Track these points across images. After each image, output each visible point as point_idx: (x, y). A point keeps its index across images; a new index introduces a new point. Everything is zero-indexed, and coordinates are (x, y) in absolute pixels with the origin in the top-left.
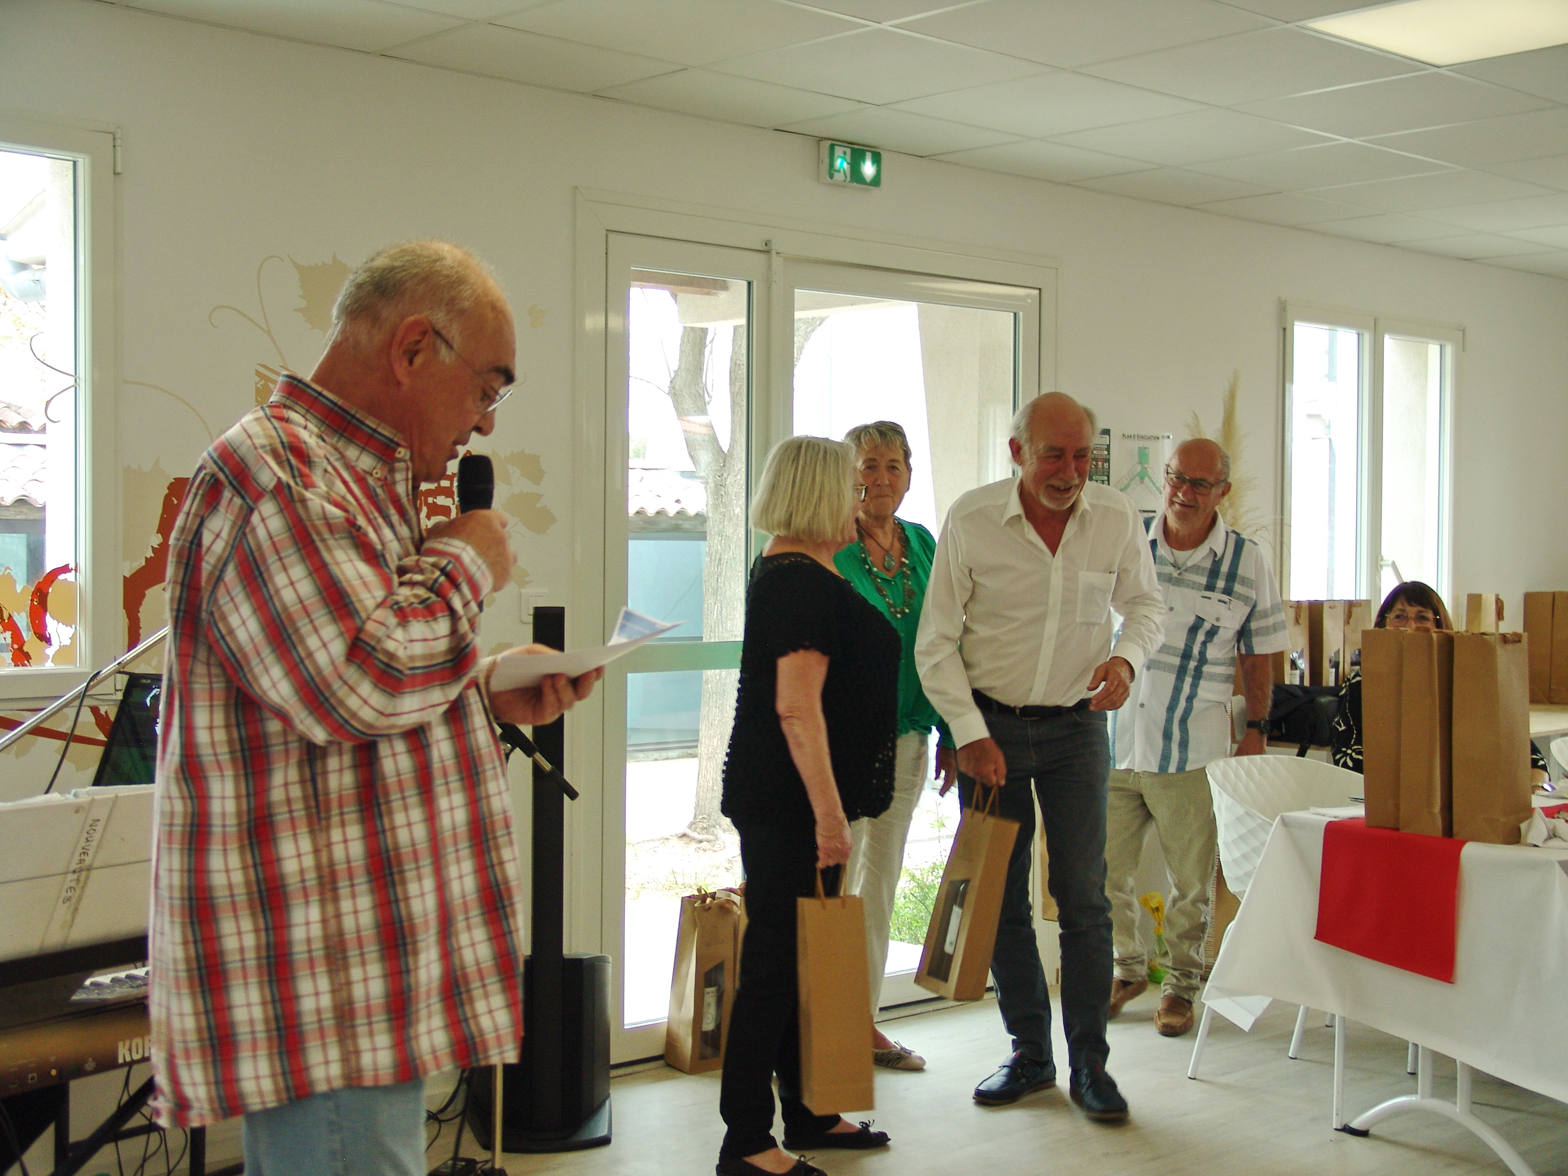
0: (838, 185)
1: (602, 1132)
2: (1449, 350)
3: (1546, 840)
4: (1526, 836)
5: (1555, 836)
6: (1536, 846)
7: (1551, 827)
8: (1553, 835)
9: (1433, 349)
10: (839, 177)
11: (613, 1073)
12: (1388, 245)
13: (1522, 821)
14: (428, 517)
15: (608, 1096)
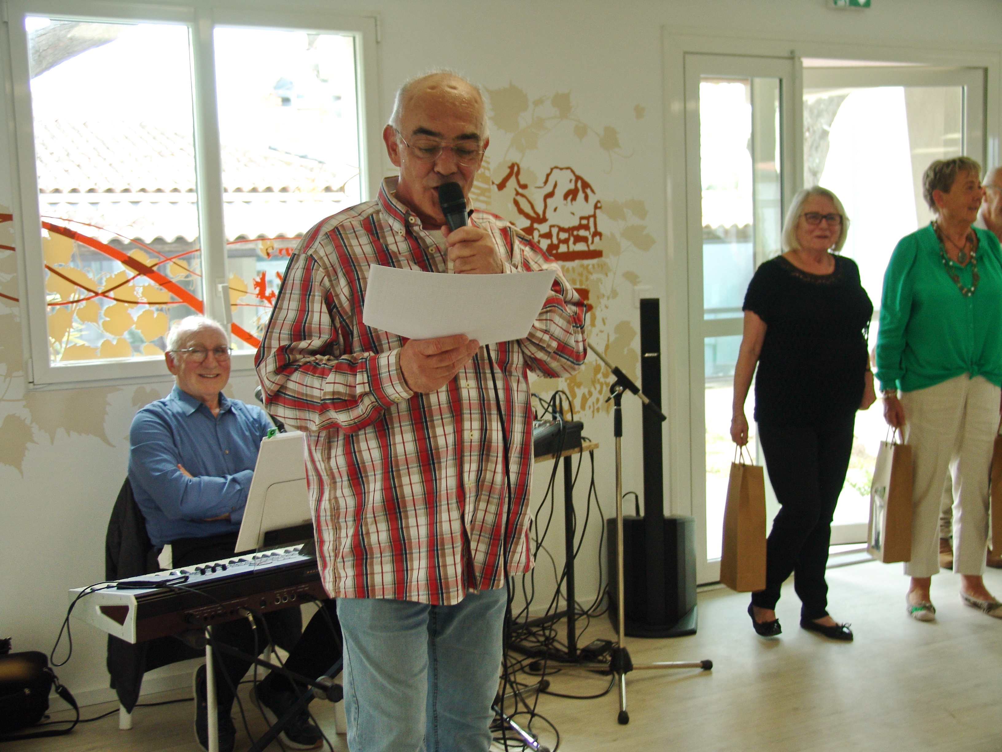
0: (842, 9)
1: (692, 626)
10: (841, 3)
11: (699, 590)
14: (575, 243)
15: (695, 604)
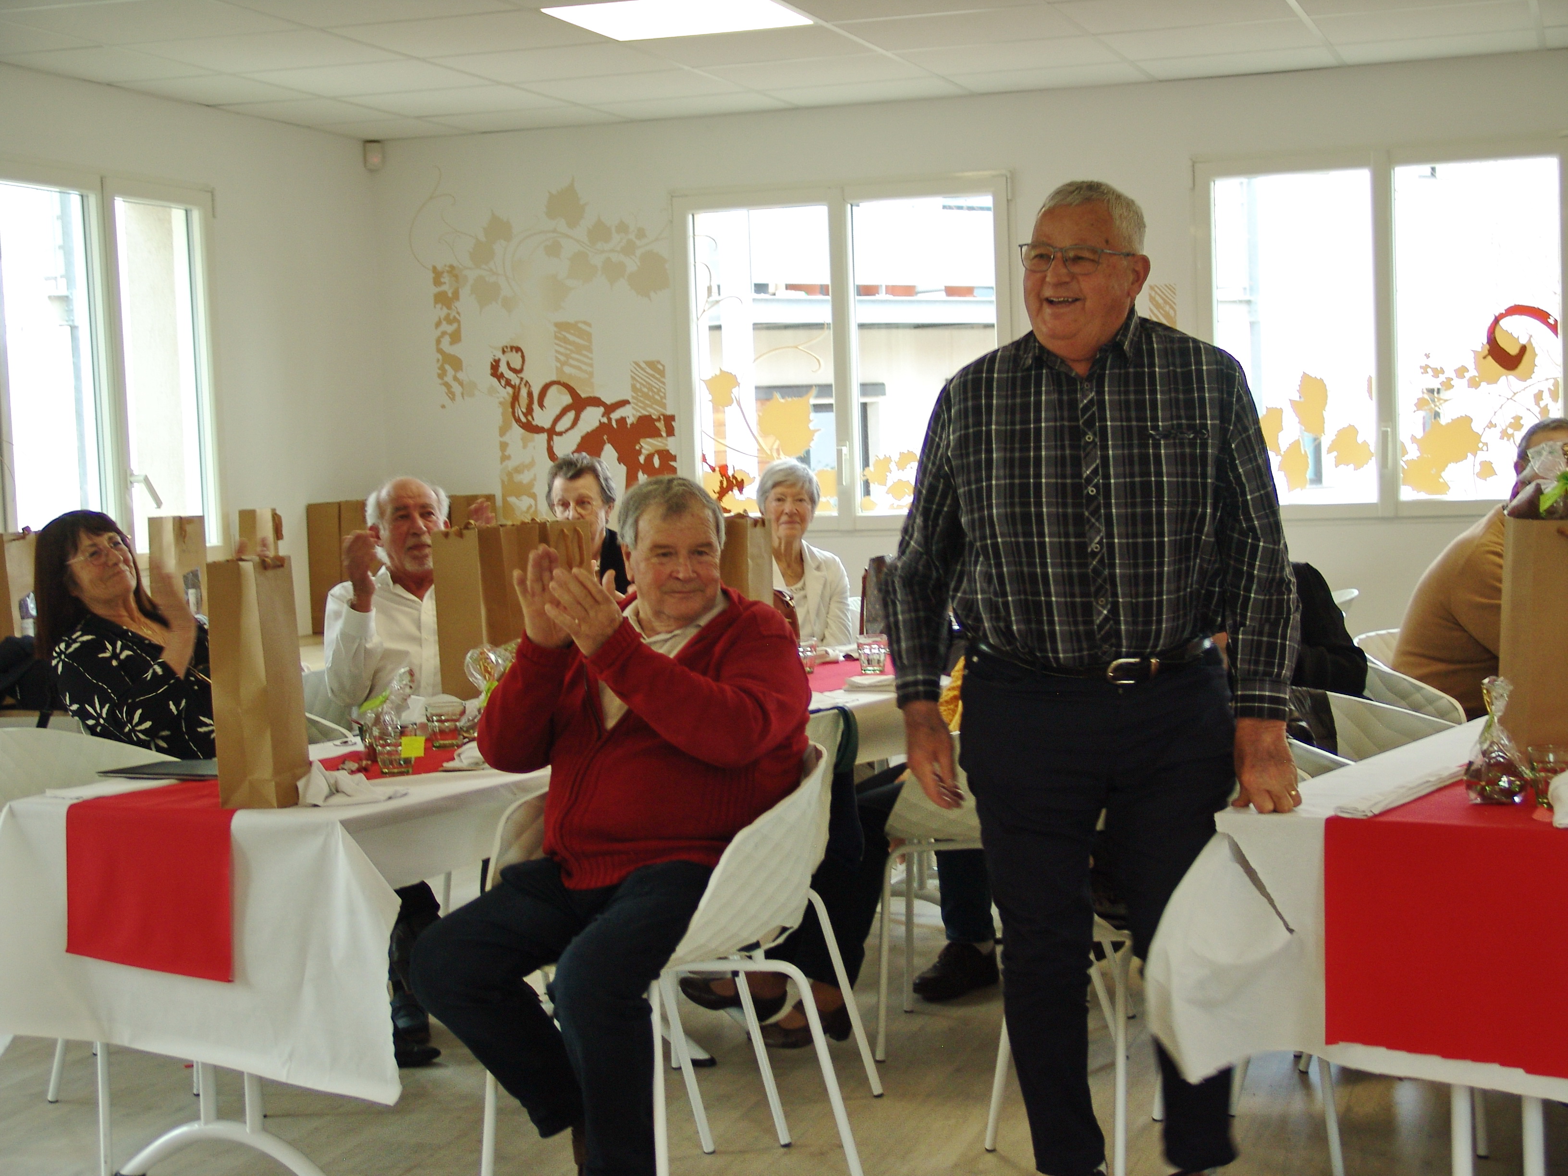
2: (196, 215)
3: (327, 798)
4: (304, 796)
5: (337, 791)
6: (316, 806)
7: (332, 781)
8: (335, 790)
9: (178, 215)
12: (109, 85)
13: (299, 778)
